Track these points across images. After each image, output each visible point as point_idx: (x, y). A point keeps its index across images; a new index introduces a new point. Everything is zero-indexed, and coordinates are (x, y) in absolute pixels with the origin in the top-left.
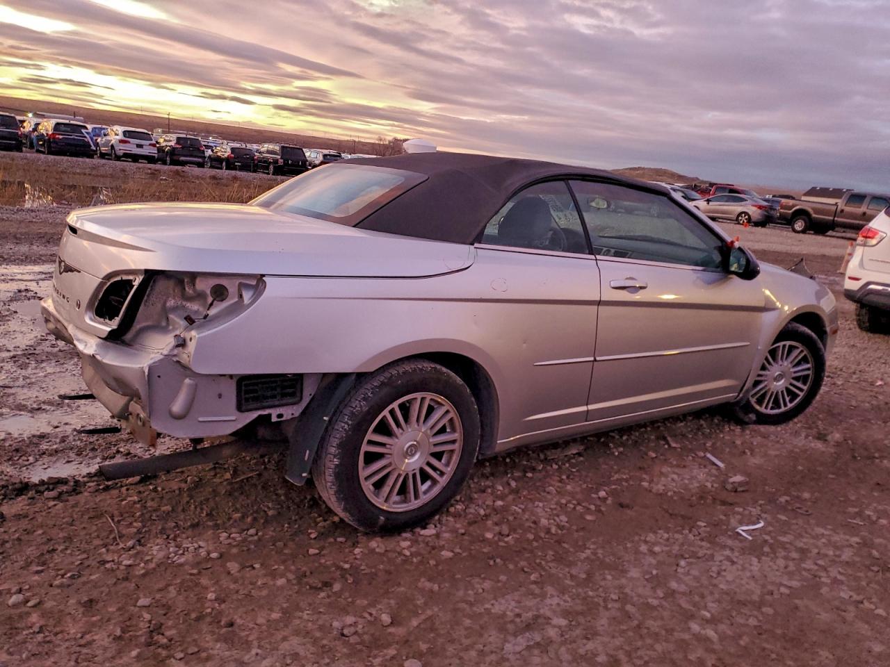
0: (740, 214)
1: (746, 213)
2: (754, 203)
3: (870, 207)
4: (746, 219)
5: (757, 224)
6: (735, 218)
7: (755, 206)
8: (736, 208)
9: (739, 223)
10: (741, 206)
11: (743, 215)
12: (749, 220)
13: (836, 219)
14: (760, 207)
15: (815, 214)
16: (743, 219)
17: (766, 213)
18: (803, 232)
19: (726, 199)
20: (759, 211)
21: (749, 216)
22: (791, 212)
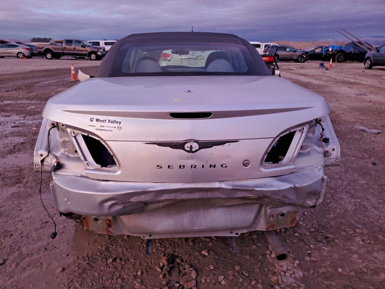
0: (18, 53)
1: (21, 53)
2: (23, 47)
3: (76, 45)
4: (22, 55)
5: (28, 57)
6: (16, 56)
7: (25, 49)
8: (15, 51)
9: (19, 58)
10: (17, 49)
11: (20, 54)
12: (24, 56)
13: (64, 51)
14: (27, 49)
15: (54, 50)
16: (21, 56)
17: (31, 52)
18: (52, 58)
19: (7, 46)
20: (27, 51)
21: (23, 54)
22: (43, 50)
